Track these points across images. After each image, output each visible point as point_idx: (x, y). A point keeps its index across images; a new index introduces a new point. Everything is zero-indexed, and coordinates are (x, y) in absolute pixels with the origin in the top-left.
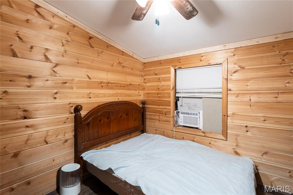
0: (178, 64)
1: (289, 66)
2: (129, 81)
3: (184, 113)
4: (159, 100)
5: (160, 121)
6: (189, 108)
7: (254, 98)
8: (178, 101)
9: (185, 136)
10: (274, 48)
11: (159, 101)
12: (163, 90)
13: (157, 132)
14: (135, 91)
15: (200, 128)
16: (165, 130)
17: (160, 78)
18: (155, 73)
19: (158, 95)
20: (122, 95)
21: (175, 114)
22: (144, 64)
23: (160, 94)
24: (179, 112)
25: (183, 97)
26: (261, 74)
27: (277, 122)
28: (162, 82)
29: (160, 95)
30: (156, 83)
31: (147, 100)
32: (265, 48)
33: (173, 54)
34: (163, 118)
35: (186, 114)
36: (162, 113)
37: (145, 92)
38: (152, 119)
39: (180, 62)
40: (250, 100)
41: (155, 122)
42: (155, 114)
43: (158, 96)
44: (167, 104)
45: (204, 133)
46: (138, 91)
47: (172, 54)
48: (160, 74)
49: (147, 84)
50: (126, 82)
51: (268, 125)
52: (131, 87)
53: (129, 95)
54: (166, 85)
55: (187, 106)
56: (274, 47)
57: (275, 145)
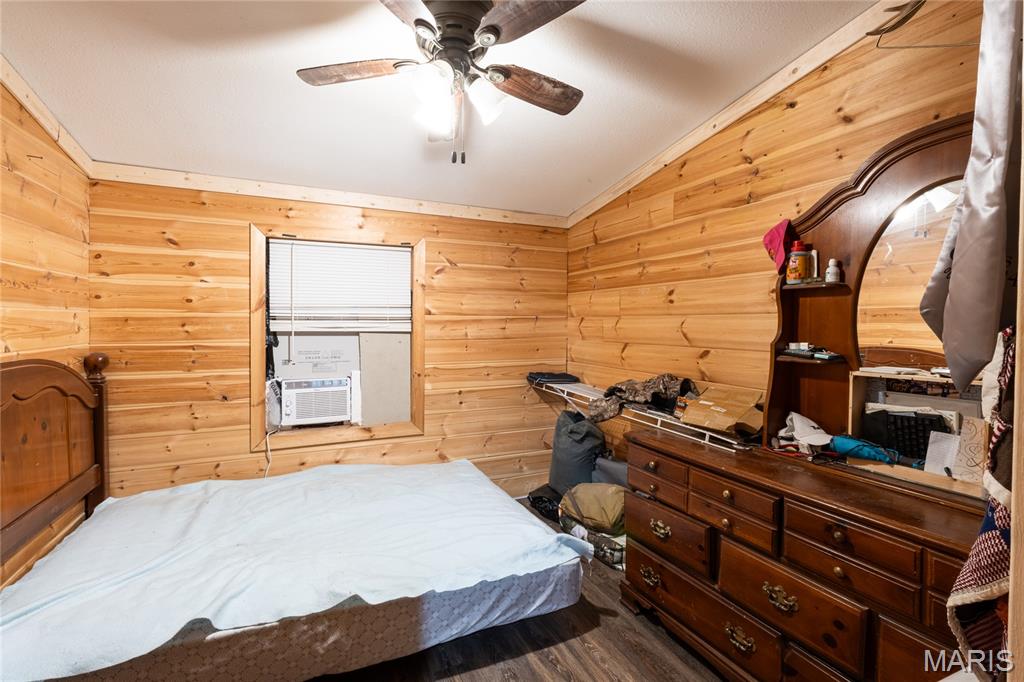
0: (282, 221)
1: (519, 271)
2: (43, 258)
3: (299, 385)
4: (193, 348)
5: (194, 429)
6: (315, 365)
7: (472, 331)
8: (274, 348)
9: (310, 456)
10: (501, 235)
11: (191, 351)
12: (214, 308)
13: (175, 474)
14: (63, 309)
15: (353, 422)
16: (226, 455)
17: (196, 261)
18: (169, 235)
19: (186, 328)
20: (22, 329)
21: (268, 391)
22: (95, 184)
23: (197, 324)
24: (279, 384)
25: (297, 334)
26: (483, 281)
27: (506, 376)
28: (205, 279)
29: (197, 328)
30: (174, 277)
31: (115, 348)
32: (488, 230)
33: (262, 184)
34: (213, 414)
35: (305, 387)
36: (205, 394)
37: (97, 313)
38: (150, 429)
39: (288, 217)
40: (466, 335)
41: (169, 438)
42: (171, 404)
43: (187, 332)
44: (234, 360)
45: (368, 430)
46: (73, 310)
47: (257, 181)
48: (191, 245)
49: (115, 280)
50: (32, 262)
51: (493, 384)
52: (49, 290)
53: (42, 331)
54: (228, 290)
55: (311, 360)
56: (501, 232)
57: (503, 419)
